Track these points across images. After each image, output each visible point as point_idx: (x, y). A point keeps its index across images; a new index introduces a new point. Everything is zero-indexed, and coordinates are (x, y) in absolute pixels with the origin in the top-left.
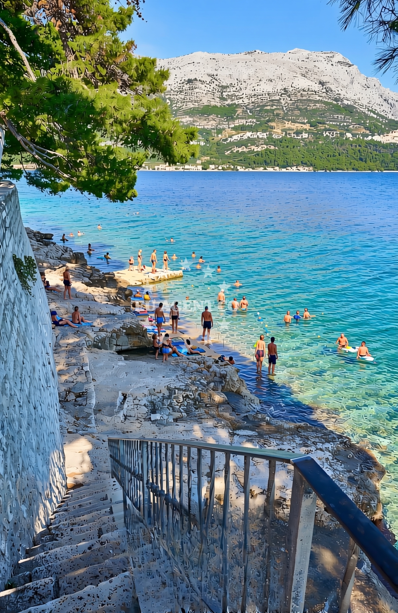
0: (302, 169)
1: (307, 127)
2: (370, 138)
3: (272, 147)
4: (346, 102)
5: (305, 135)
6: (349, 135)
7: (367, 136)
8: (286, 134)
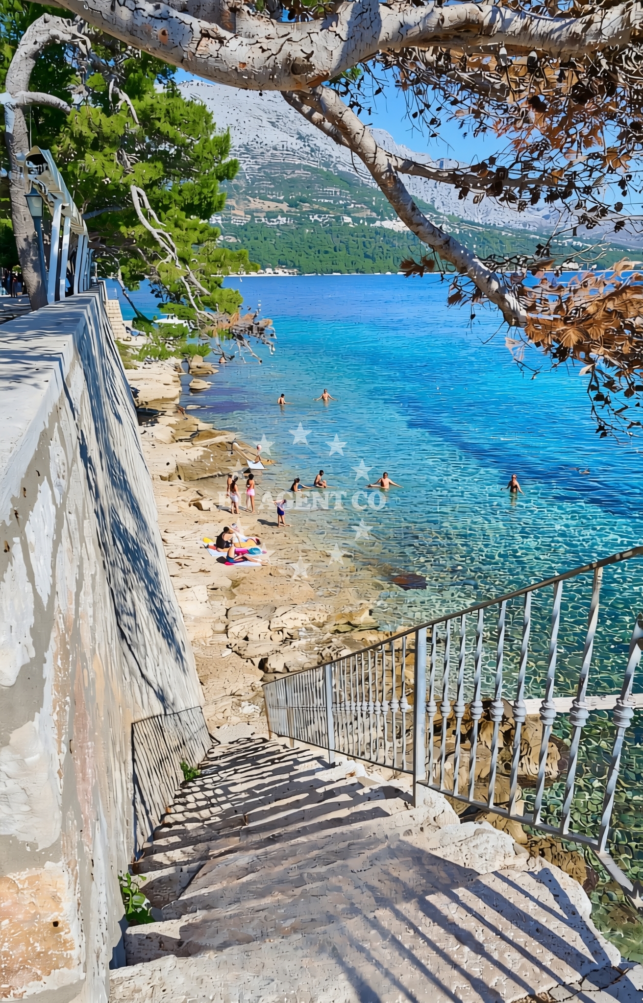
0: (280, 273)
1: (285, 207)
2: (378, 223)
3: (233, 240)
4: (340, 168)
5: (283, 220)
6: (348, 219)
7: (373, 221)
8: (253, 217)
